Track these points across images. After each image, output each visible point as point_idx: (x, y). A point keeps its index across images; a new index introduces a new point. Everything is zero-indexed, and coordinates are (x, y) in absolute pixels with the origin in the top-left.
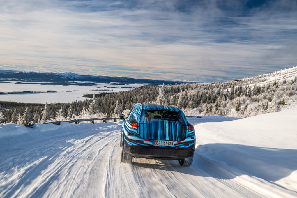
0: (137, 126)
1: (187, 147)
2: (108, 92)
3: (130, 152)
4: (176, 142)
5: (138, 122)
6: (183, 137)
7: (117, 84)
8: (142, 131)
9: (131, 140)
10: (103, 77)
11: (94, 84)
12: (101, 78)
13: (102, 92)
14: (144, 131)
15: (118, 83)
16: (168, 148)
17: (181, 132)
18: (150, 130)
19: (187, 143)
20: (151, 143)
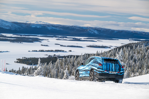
0: (101, 65)
1: (121, 74)
2: (62, 54)
3: (100, 76)
4: (117, 72)
5: (102, 64)
6: (120, 70)
7: (79, 40)
8: (104, 67)
9: (99, 71)
10: (53, 26)
11: (37, 40)
12: (49, 28)
13: (52, 54)
14: (105, 67)
15: (82, 38)
16: (114, 74)
17: (119, 68)
18: (107, 67)
19: (121, 73)
20: (107, 72)
